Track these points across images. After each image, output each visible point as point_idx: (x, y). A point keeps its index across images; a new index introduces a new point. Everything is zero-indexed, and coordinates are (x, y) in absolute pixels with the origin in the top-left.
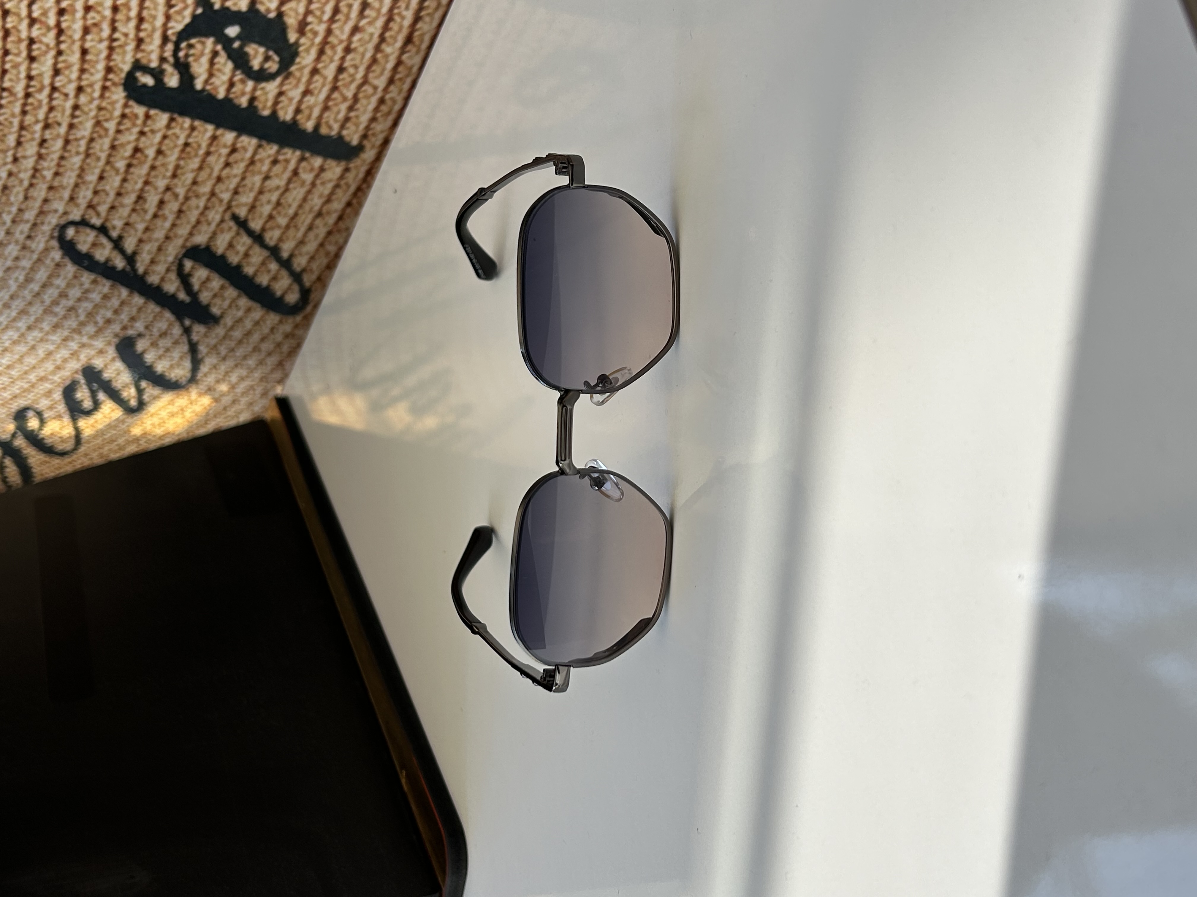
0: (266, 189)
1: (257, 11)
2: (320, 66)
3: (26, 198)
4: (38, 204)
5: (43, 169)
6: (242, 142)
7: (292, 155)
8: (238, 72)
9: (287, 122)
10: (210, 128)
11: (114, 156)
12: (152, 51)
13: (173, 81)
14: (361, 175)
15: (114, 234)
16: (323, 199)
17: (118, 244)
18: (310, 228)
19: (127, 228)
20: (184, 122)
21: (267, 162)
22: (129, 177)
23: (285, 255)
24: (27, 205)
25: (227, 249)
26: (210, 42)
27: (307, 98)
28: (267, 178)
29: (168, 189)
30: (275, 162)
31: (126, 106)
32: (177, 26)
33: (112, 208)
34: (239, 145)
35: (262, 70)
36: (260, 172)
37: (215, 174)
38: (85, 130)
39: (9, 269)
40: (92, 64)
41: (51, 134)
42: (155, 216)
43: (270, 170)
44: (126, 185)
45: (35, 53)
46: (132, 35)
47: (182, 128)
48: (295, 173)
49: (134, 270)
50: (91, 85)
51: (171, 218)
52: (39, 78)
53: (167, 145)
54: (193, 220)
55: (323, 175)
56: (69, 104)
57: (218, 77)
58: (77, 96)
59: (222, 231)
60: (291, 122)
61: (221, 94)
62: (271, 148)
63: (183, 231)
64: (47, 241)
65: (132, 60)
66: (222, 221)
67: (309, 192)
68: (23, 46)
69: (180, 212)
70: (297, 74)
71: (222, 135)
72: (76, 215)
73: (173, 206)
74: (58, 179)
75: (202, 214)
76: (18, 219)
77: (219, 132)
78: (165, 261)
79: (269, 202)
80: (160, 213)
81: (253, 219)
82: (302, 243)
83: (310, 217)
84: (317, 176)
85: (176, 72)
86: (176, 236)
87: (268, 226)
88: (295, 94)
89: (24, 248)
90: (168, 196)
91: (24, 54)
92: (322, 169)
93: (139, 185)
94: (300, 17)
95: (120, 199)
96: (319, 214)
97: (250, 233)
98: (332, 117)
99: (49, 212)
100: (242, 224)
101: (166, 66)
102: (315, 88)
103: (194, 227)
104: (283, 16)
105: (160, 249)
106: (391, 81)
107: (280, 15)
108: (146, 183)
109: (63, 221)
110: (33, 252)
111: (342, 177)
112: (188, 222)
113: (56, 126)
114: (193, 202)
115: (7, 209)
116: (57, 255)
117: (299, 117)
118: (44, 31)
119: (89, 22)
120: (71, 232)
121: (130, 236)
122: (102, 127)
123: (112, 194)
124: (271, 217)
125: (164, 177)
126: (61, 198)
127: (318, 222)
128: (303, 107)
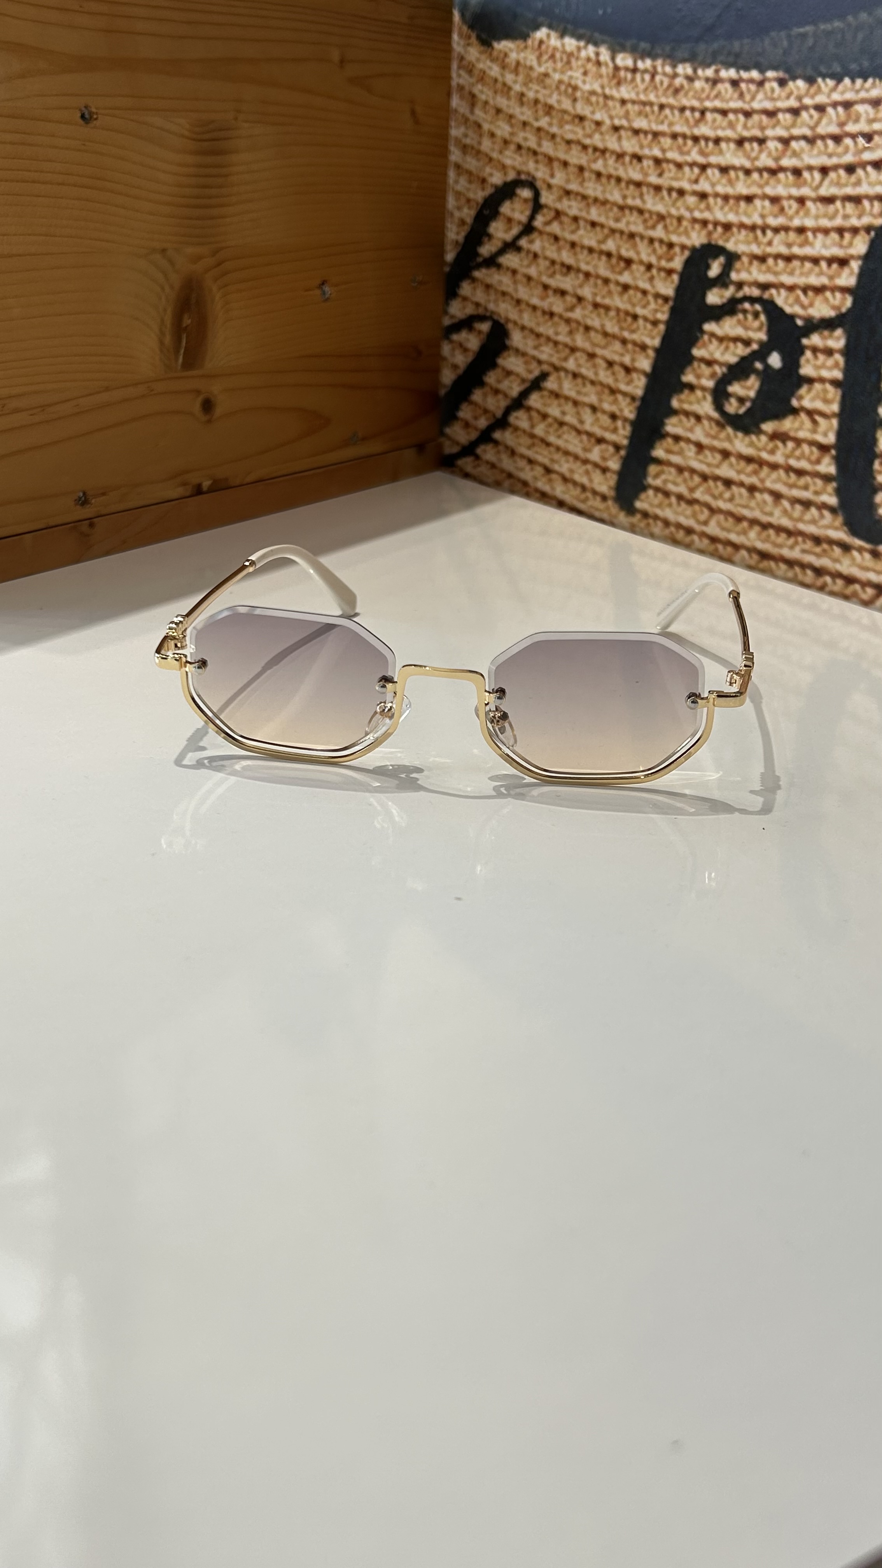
0: (580, 408)
1: (799, 386)
2: (733, 460)
3: (569, 142)
4: (562, 156)
5: (605, 160)
6: (639, 379)
7: (622, 435)
8: (724, 370)
9: (663, 428)
10: (657, 342)
11: (621, 238)
12: (750, 273)
13: (714, 297)
14: (597, 514)
15: (523, 242)
16: (567, 475)
17: (511, 246)
18: (531, 461)
19: (531, 256)
20: (663, 312)
21: (614, 409)
22: (595, 255)
23: (497, 435)
24: (560, 144)
25: (504, 369)
26: (762, 336)
27: (693, 448)
28: (594, 409)
29: (580, 299)
30: (613, 417)
31: (683, 247)
32: (781, 299)
33: (556, 238)
34: (635, 375)
35: (728, 396)
36: (601, 400)
37: (599, 351)
38: (654, 204)
39: (479, 126)
40: (735, 208)
41: (649, 167)
42: (546, 287)
43: (604, 412)
44: (585, 252)
45: (747, 145)
46: (769, 250)
47: (656, 311)
48: (600, 441)
49: (479, 266)
50: (708, 208)
51: (545, 305)
52: (717, 151)
53: (635, 297)
54: (541, 330)
55: (598, 472)
56: (686, 186)
57: (718, 348)
58: (694, 193)
59: (526, 363)
60: (663, 432)
61: (696, 352)
62: (631, 412)
63: (527, 319)
64: (514, 168)
65: (739, 252)
66: (540, 362)
67: (576, 457)
68: (757, 133)
69: (552, 314)
70: (723, 435)
71: (647, 357)
72: (546, 198)
73: (557, 305)
74: (593, 176)
75: (548, 339)
76: (542, 134)
77: (651, 353)
78: (489, 301)
79: (564, 413)
80: (550, 292)
81: (542, 397)
82: (513, 453)
83: (546, 461)
84: (596, 465)
85: (725, 300)
86: (521, 311)
87: (533, 414)
88: (698, 435)
89: (506, 142)
90: (570, 300)
91: (746, 134)
92: (604, 470)
93: (584, 267)
94: (792, 434)
95: (568, 246)
96: (548, 471)
97: (524, 394)
98: (671, 478)
99: (552, 169)
100: (536, 384)
101: (731, 289)
102: (706, 457)
103: (532, 331)
104: (794, 415)
105: (504, 294)
106: (714, 540)
107: (795, 412)
108: (587, 275)
109: (539, 184)
110: (501, 152)
111: (595, 493)
112: (538, 324)
113: (658, 171)
114: (563, 328)
115: (555, 121)
116: (497, 179)
117: (670, 440)
118: (774, 153)
119: (785, 203)
120: (526, 193)
121: (521, 260)
122: (658, 222)
123: (574, 238)
124: (544, 416)
125: (595, 294)
126: (568, 181)
127: (539, 470)
128: (682, 444)
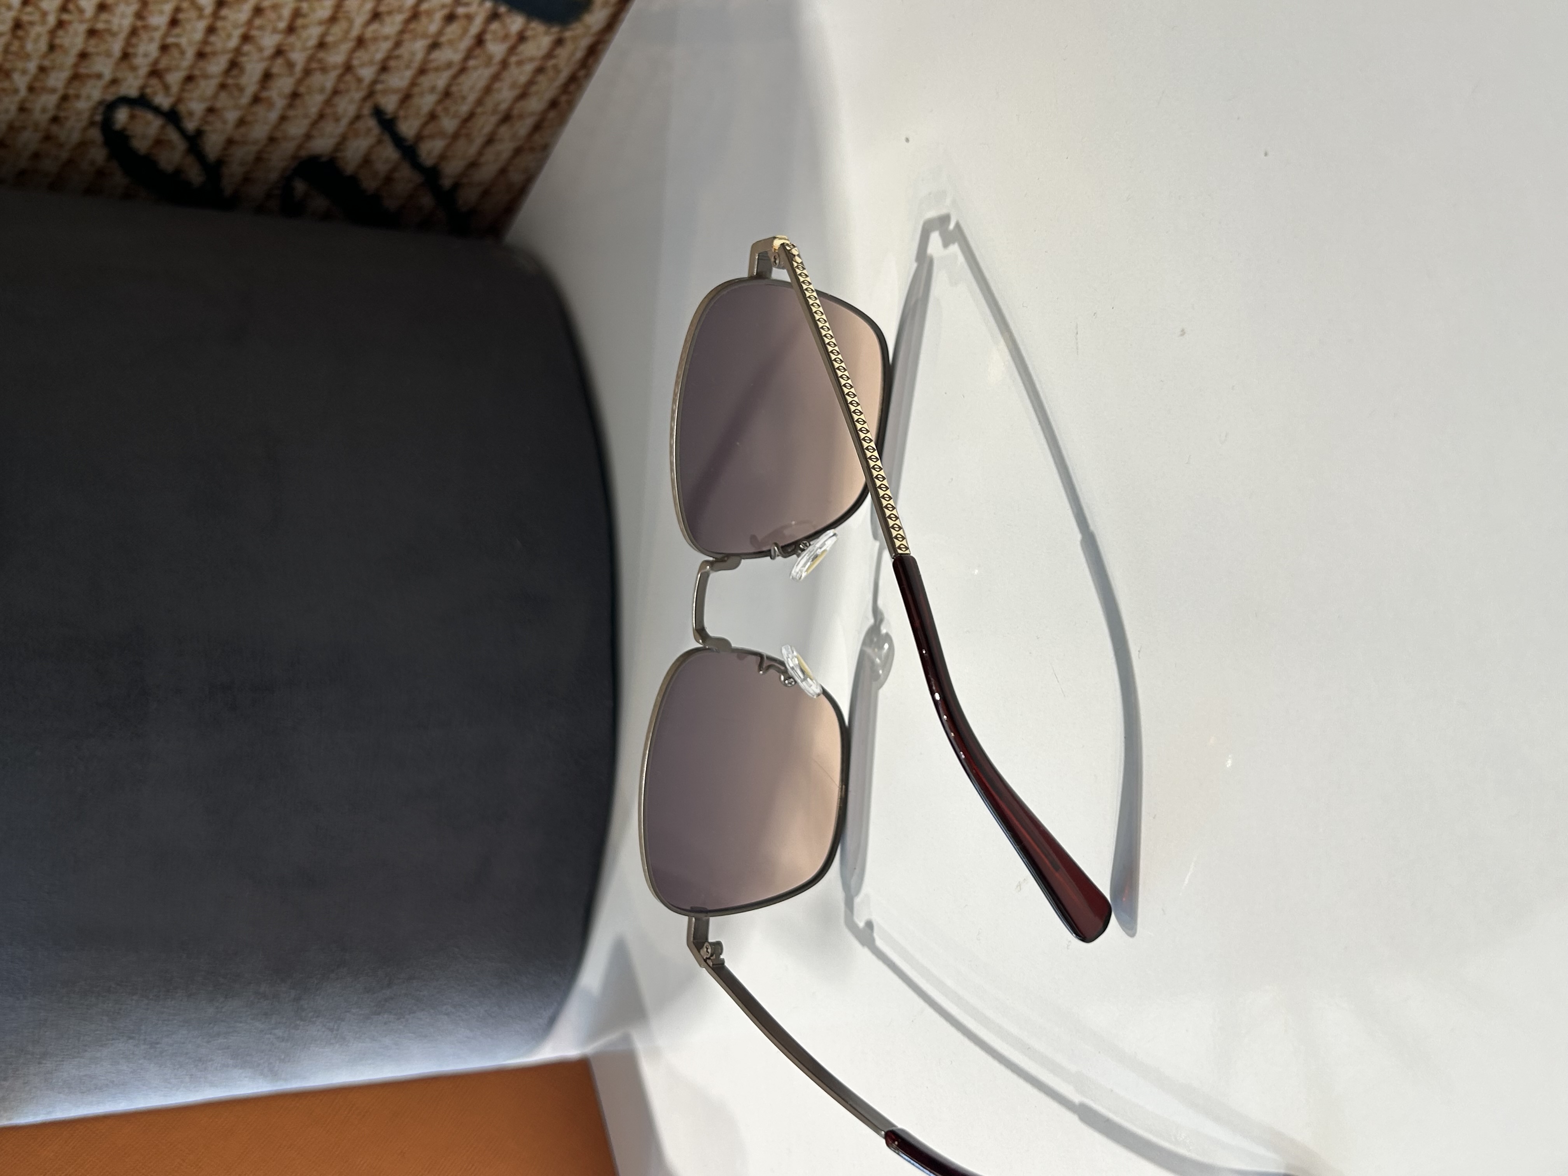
0: (431, 66)
3: (52, 47)
4: (70, 60)
7: (478, 8)
14: (579, 54)
15: (191, 125)
16: (516, 92)
17: (194, 142)
18: (490, 141)
19: (211, 118)
21: (439, 16)
22: (219, 24)
23: (447, 183)
24: (53, 61)
25: (361, 166)
28: (435, 46)
29: (279, 52)
30: (450, 18)
33: (189, 79)
36: (424, 36)
37: (355, 33)
39: (22, 173)
42: (256, 99)
43: (440, 33)
44: (213, 39)
48: (480, 40)
49: (217, 186)
51: (280, 103)
54: (314, 110)
55: (522, 48)
59: (356, 135)
63: (296, 129)
64: (85, 129)
66: (358, 117)
67: (496, 77)
69: (295, 95)
72: (131, 87)
73: (284, 84)
74: (104, 16)
75: (328, 102)
76: (37, 84)
78: (266, 180)
80: (264, 94)
81: (406, 118)
82: (473, 165)
83: (494, 119)
84: (512, 50)
86: (285, 137)
87: (426, 132)
89: (48, 138)
90: (278, 67)
92: (522, 38)
93: (233, 43)
95: (201, 64)
96: (507, 118)
97: (398, 141)
99: (89, 76)
100: (388, 124)
103: (315, 124)
105: (259, 158)
108: (246, 38)
109: (110, 97)
110: (61, 146)
111: (550, 55)
112: (306, 116)
114: (317, 79)
115: (20, 65)
116: (98, 154)
121: (215, 130)
123: (190, 53)
124: (432, 117)
125: (275, 31)
126: (108, 54)
127: (504, 131)
